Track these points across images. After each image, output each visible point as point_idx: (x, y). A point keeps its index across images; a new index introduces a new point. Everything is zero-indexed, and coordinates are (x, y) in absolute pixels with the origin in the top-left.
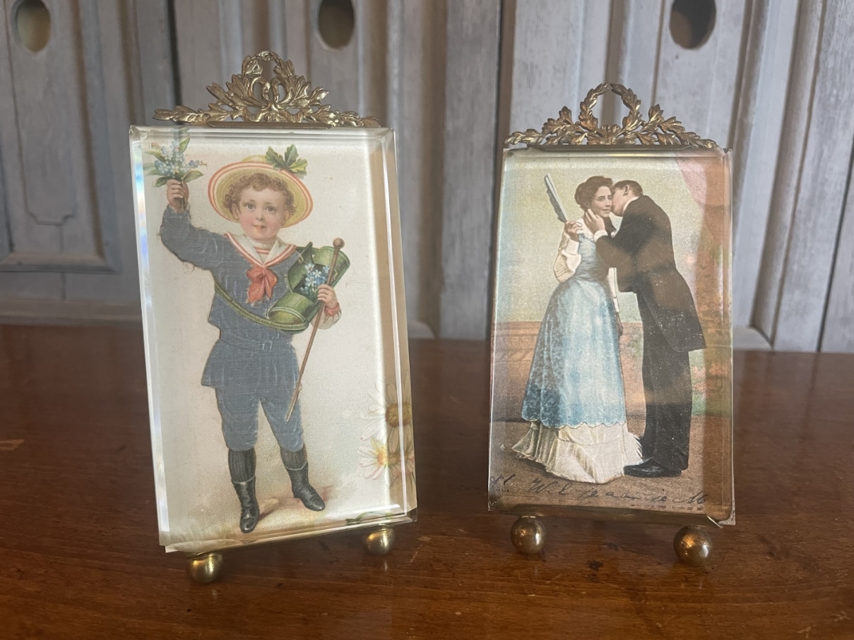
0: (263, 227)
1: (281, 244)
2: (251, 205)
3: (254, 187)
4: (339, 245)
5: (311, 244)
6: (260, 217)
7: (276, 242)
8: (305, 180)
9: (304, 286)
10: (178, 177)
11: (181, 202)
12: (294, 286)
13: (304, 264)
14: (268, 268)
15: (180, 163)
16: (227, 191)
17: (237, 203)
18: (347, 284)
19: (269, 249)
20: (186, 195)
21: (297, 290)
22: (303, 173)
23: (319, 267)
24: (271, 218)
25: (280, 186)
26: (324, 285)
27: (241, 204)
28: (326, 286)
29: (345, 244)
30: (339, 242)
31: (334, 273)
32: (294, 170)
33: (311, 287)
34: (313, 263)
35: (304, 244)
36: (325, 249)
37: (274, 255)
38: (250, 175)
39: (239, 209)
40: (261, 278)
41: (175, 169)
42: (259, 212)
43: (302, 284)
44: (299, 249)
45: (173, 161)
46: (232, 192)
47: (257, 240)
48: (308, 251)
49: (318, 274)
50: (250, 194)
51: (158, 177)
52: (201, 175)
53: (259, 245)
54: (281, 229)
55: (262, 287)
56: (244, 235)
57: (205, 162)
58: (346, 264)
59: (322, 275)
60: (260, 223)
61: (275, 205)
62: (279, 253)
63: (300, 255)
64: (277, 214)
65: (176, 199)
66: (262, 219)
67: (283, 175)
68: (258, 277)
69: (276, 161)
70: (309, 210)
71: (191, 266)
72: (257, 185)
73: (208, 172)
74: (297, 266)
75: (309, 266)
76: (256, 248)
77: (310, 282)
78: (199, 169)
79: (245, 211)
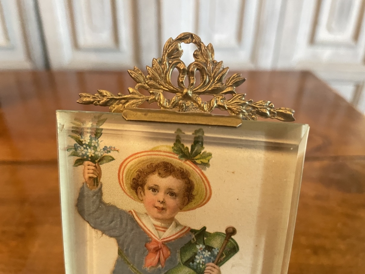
0: (163, 209)
1: (177, 225)
2: (155, 189)
3: (159, 174)
4: (231, 232)
5: (204, 228)
6: (161, 200)
7: (173, 223)
8: (208, 172)
9: (193, 262)
10: (93, 159)
11: (95, 181)
12: (184, 260)
13: (196, 244)
14: (164, 243)
15: (95, 148)
16: (135, 175)
17: (142, 186)
18: (233, 266)
19: (167, 228)
20: (99, 175)
21: (187, 264)
22: (206, 165)
23: (209, 248)
24: (171, 202)
25: (183, 175)
26: (211, 264)
27: (146, 187)
28: (213, 265)
29: (237, 233)
30: (231, 230)
31: (222, 255)
32: (198, 162)
33: (199, 263)
34: (204, 244)
35: (198, 227)
36: (217, 234)
37: (170, 233)
38: (156, 163)
39: (144, 192)
40: (157, 250)
41: (90, 152)
42: (161, 196)
43: (192, 259)
44: (193, 231)
45: (89, 146)
46: (139, 176)
47: (157, 219)
48: (202, 234)
49: (207, 254)
50: (154, 179)
51: (77, 158)
52: (113, 159)
53: (158, 223)
54: (179, 213)
55: (157, 257)
56: (146, 214)
57: (117, 148)
58: (235, 249)
59: (211, 255)
60: (161, 206)
61: (176, 191)
62: (174, 233)
63: (193, 236)
64: (177, 199)
65: (90, 178)
66: (163, 202)
67: (188, 165)
68: (155, 249)
69: (182, 152)
70: (206, 199)
71: (100, 233)
72: (162, 172)
73: (119, 158)
74: (190, 245)
75: (200, 247)
76: (155, 225)
77: (199, 259)
78: (112, 154)
79: (149, 194)
